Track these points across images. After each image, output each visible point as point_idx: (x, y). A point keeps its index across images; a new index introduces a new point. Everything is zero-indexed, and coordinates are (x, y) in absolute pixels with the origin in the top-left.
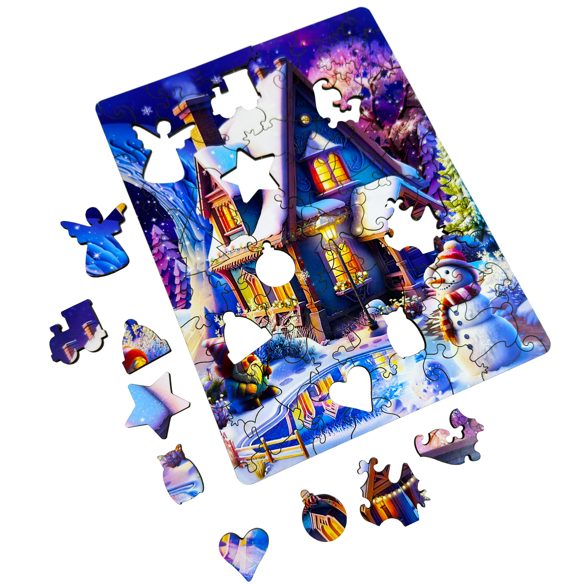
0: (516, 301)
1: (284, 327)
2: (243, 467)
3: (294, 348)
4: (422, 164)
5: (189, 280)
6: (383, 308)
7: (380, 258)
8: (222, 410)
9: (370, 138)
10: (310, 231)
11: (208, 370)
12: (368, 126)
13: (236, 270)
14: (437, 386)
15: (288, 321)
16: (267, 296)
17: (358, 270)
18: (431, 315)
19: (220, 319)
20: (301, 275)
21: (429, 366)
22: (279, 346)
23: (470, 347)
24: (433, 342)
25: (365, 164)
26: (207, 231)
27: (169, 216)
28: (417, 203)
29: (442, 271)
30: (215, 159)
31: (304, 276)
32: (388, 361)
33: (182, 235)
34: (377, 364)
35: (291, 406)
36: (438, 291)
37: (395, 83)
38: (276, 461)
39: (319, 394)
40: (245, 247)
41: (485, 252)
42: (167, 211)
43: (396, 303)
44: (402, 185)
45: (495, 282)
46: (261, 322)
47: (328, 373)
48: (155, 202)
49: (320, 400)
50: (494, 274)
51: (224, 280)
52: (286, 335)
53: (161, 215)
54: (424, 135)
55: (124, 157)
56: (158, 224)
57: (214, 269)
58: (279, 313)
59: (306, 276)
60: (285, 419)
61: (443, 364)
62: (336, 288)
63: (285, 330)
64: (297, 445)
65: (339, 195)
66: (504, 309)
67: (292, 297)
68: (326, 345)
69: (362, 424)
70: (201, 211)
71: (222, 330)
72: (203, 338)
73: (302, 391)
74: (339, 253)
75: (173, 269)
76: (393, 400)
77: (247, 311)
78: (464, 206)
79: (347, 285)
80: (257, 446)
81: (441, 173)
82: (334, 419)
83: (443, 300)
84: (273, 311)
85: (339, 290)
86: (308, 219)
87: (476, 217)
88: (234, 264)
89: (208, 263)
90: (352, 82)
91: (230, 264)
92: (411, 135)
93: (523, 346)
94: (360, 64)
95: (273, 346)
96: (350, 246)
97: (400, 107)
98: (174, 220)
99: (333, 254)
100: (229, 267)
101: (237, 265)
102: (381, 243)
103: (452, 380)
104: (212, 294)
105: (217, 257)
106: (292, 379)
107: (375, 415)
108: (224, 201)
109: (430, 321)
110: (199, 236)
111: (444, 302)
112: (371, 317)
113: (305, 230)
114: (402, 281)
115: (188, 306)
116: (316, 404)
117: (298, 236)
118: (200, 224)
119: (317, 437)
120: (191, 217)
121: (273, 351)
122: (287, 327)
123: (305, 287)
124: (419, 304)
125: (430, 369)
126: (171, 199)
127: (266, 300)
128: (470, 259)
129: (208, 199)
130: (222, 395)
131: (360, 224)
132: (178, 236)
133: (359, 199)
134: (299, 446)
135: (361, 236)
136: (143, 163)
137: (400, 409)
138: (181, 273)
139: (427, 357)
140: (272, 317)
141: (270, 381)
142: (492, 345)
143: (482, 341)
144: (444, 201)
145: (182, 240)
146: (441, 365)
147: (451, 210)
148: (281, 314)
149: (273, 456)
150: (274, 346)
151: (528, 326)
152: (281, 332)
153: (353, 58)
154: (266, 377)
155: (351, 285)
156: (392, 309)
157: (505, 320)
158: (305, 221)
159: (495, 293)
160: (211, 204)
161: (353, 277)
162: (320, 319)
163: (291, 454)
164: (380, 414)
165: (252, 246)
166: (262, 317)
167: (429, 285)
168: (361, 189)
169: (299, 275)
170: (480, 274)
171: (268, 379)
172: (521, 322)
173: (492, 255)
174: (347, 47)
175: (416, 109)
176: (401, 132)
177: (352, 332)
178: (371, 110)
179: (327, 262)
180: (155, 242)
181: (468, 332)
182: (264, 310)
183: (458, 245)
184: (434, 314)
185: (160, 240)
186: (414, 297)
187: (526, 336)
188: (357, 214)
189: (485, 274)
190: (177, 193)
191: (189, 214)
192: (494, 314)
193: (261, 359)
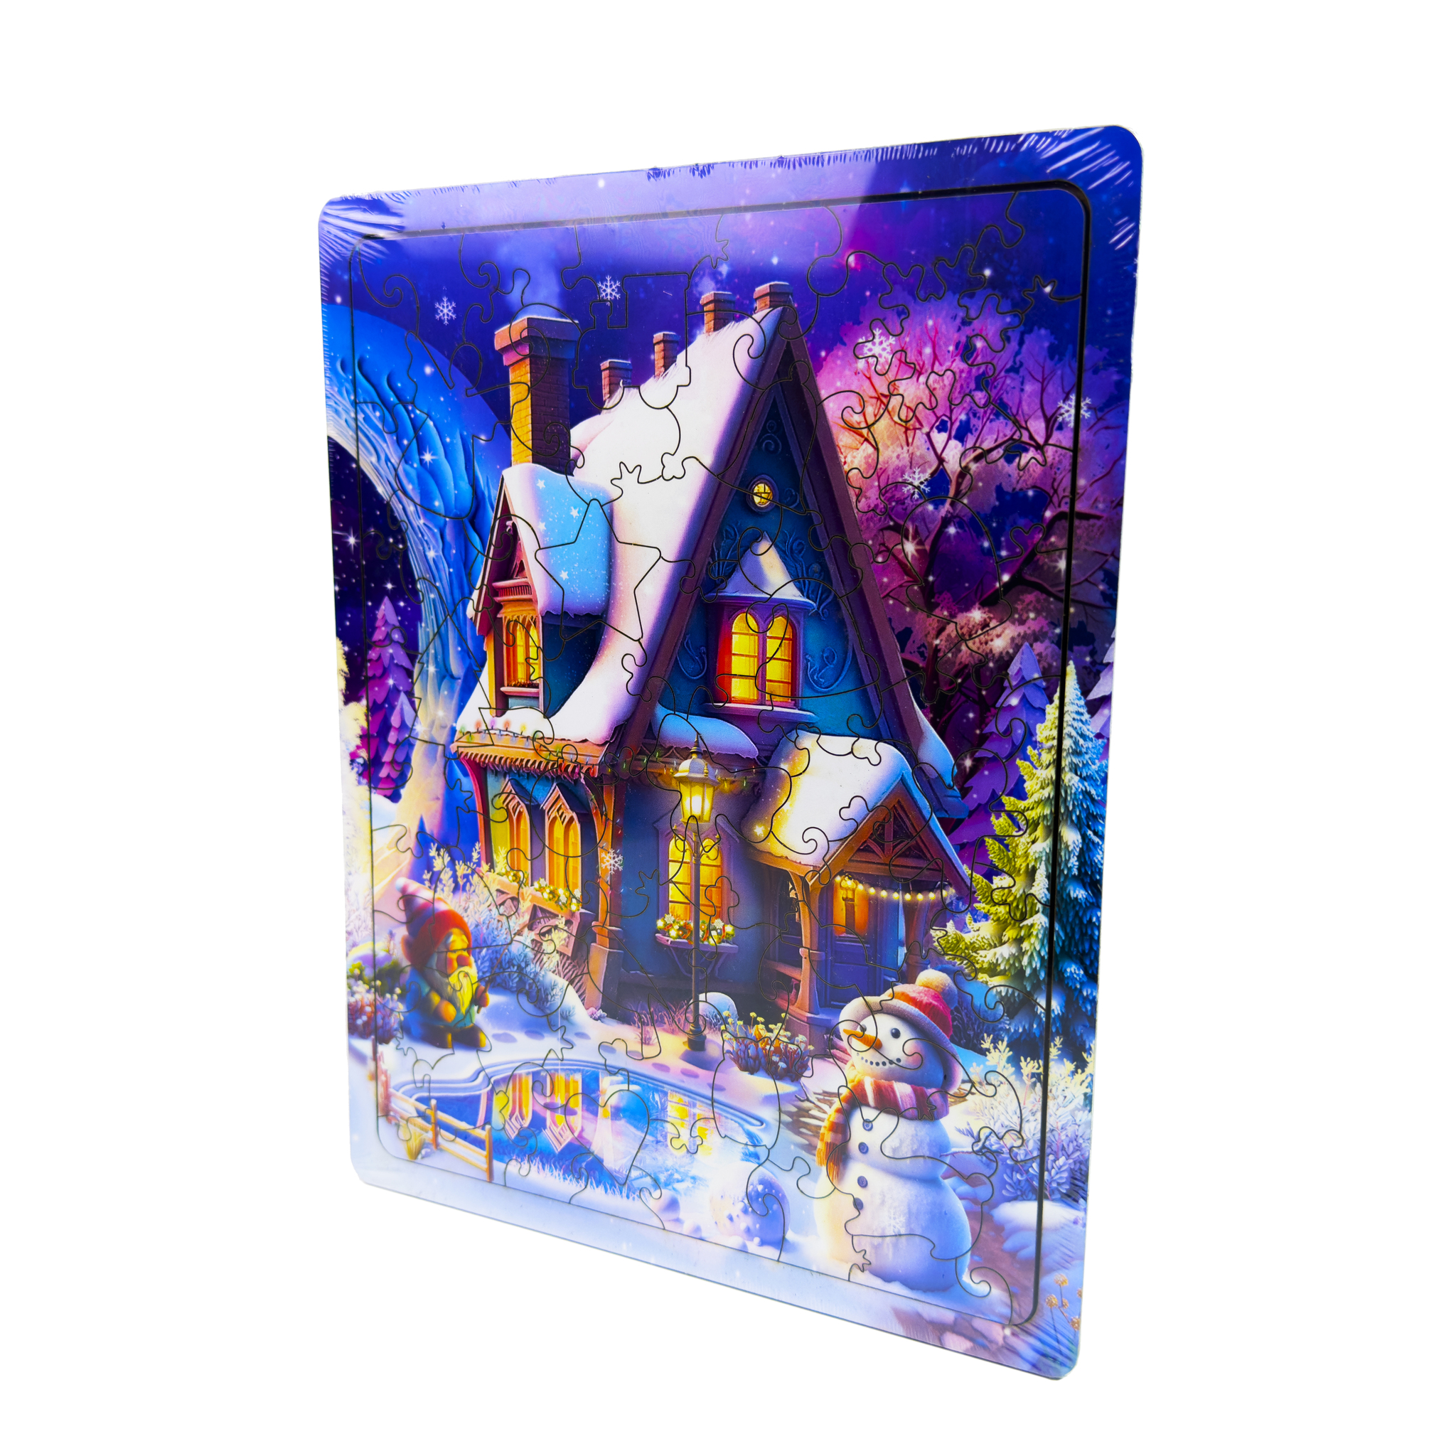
0: (1007, 1187)
1: (538, 938)
2: (391, 1122)
3: (540, 990)
4: (977, 755)
5: (412, 746)
6: (730, 1020)
7: (774, 916)
8: (390, 1015)
9: (890, 620)
10: (660, 774)
11: (392, 935)
12: (901, 586)
13: (496, 775)
14: (758, 1226)
15: (549, 932)
16: (531, 860)
17: (720, 916)
18: (815, 1093)
19: (439, 855)
20: (608, 858)
21: (761, 1182)
22: (516, 968)
23: (858, 1205)
24: (792, 1147)
25: (847, 683)
26: (473, 661)
27: (415, 592)
28: (913, 842)
29: (886, 1023)
30: (539, 499)
31: (612, 862)
32: (692, 1122)
33: (428, 647)
34: (669, 1113)
35: (497, 1083)
36: (855, 1058)
37: (1030, 493)
38: (441, 1150)
39: (548, 1094)
40: (528, 738)
41: (1002, 1046)
42: (417, 577)
43: (761, 1026)
44: (903, 780)
45: (987, 1121)
46: (503, 904)
47: (579, 1070)
48: (401, 546)
49: (547, 1106)
50: (996, 1103)
51: (468, 783)
52: (536, 955)
53: (403, 583)
54: (1023, 682)
55: (374, 409)
56: (394, 598)
57: (461, 750)
58: (540, 908)
59: (616, 865)
61: (788, 1197)
62: (660, 924)
63: (537, 946)
65: (754, 727)
66: (971, 1185)
67: (573, 889)
68: (597, 1020)
69: (595, 1194)
70: (477, 610)
71: (435, 878)
72: (400, 871)
73: (522, 1071)
74: (697, 855)
75: (393, 708)
76: (667, 1193)
77: (487, 867)
78: (1018, 915)
79: (684, 933)
81: (1009, 802)
82: (557, 1152)
83: (855, 1083)
84: (530, 897)
85: (665, 932)
86: (668, 745)
87: (1032, 954)
88: (497, 760)
89: (453, 731)
90: (920, 438)
91: (491, 756)
92: (991, 665)
93: (966, 1278)
94: (967, 391)
95: (507, 960)
96: (725, 853)
97: (1004, 570)
98: (422, 604)
99: (684, 851)
100: (487, 761)
101: (502, 767)
102: (791, 886)
103: (790, 1235)
104: (441, 798)
105: (473, 730)
106: (513, 1040)
107: (624, 1195)
108: (526, 613)
109: (806, 1104)
110: (456, 667)
111: (855, 1088)
112: (701, 1023)
113: (650, 768)
114: (794, 990)
115: (395, 797)
116: (539, 1109)
117: (634, 771)
118: (466, 643)
119: (516, 1160)
120: (454, 615)
121: (504, 969)
122: (544, 943)
123: (605, 887)
124: (803, 1059)
125: (760, 1188)
126: (431, 554)
127: (527, 868)
128: (961, 1039)
129: (496, 592)
130: (398, 991)
131: (768, 818)
132: (420, 644)
133: (793, 760)
135: (759, 846)
136: (405, 442)
137: (672, 1216)
138: (403, 725)
139: (765, 1164)
140: (526, 906)
141: (479, 1017)
142: (903, 1231)
143: (889, 1211)
144: (977, 876)
145: (425, 658)
146: (784, 1196)
147: (981, 907)
148: (543, 910)
149: (440, 1140)
150: (508, 962)
151: (1002, 1251)
152: (530, 945)
153: (958, 365)
154: (476, 1008)
155: (691, 935)
156: (746, 1033)
157: (959, 1207)
158: (661, 746)
159: (973, 1140)
160: (499, 607)
161: (704, 922)
162: (605, 964)
163: (467, 1156)
164: (634, 1198)
165: (542, 742)
166: (509, 896)
167: (844, 1036)
168: (808, 740)
169: (603, 855)
170: (964, 1082)
171: (478, 1012)
172: (992, 1233)
173: (1014, 1061)
174: (958, 320)
175: (1044, 596)
176: (970, 643)
177: (653, 1028)
178: (927, 548)
179: (667, 861)
180: (378, 636)
181: (871, 1175)
182: (516, 884)
183: (950, 990)
184: (822, 1097)
185: (388, 636)
186: (801, 1038)
187: (986, 1266)
188: (772, 793)
189: (974, 1090)
190: (447, 546)
191: (452, 608)
192: (945, 1178)
193: (479, 970)
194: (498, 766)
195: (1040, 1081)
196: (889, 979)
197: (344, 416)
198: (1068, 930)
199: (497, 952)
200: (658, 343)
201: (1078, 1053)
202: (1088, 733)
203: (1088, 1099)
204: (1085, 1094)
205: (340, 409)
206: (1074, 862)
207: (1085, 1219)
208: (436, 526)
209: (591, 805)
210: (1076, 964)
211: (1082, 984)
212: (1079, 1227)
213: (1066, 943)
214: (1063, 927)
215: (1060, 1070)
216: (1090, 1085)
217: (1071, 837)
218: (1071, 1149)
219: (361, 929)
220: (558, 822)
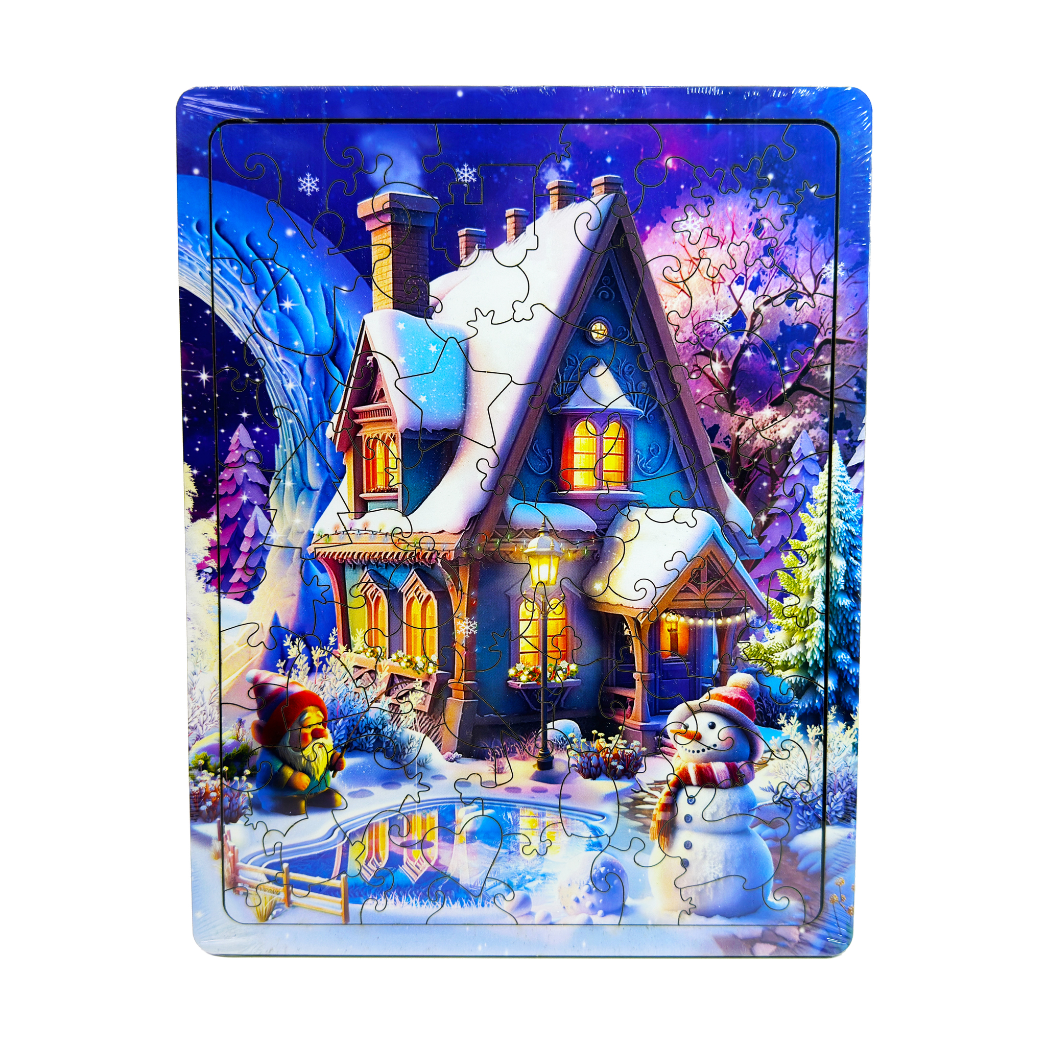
0: (800, 823)
1: (395, 702)
2: (238, 893)
3: (397, 745)
4: (770, 512)
5: (266, 552)
6: (574, 740)
7: (612, 652)
8: (239, 795)
9: (702, 420)
10: (511, 552)
11: (241, 722)
12: (710, 395)
13: (354, 568)
14: (601, 901)
15: (407, 694)
16: (389, 636)
17: (564, 658)
18: (648, 784)
19: (294, 644)
20: (463, 625)
21: (603, 865)
22: (373, 731)
23: (685, 864)
24: (630, 831)
25: (669, 468)
26: (332, 474)
27: (273, 419)
28: (723, 581)
29: (705, 719)
30: (401, 340)
31: (468, 628)
32: (542, 830)
33: (285, 465)
34: (520, 827)
35: (353, 835)
36: (680, 750)
37: (805, 326)
38: (294, 907)
39: (405, 834)
40: (386, 534)
41: (793, 720)
42: (274, 407)
43: (601, 740)
44: (714, 536)
45: (783, 777)
46: (360, 677)
47: (435, 808)
48: (257, 380)
49: (403, 845)
50: (789, 763)
51: (326, 579)
52: (393, 717)
53: (259, 411)
54: (803, 458)
55: (232, 264)
56: (249, 425)
57: (317, 551)
58: (397, 675)
59: (471, 630)
60: (335, 850)
61: (626, 871)
62: (512, 672)
63: (395, 709)
64: (336, 896)
65: (592, 508)
66: (773, 828)
67: (430, 655)
68: (453, 762)
69: (453, 910)
70: (336, 432)
71: (289, 664)
72: (251, 664)
73: (379, 820)
74: (545, 613)
75: (246, 521)
76: (519, 894)
77: (344, 648)
78: (803, 623)
79: (534, 676)
80: (273, 872)
81: (794, 543)
82: (413, 883)
83: (681, 769)
84: (388, 667)
85: (516, 678)
86: (518, 528)
87: (813, 650)
88: (355, 557)
89: (311, 535)
90: (724, 288)
91: (349, 553)
92: (779, 447)
93: (770, 899)
94: (758, 256)
95: (364, 725)
96: (569, 609)
97: (787, 380)
98: (280, 429)
99: (533, 611)
100: (345, 558)
101: (361, 561)
102: (625, 626)
103: (629, 902)
104: (297, 594)
105: (331, 531)
106: (371, 793)
107: (479, 904)
108: (385, 431)
109: (641, 794)
110: (314, 480)
111: (681, 774)
112: (549, 746)
113: (504, 547)
114: (629, 707)
115: (247, 598)
116: (395, 849)
117: (487, 552)
118: (324, 458)
119: (372, 898)
120: (313, 436)
121: (361, 734)
122: (401, 705)
123: (460, 649)
124: (637, 759)
125: (602, 870)
126: (290, 386)
127: (384, 644)
128: (762, 720)
129: (356, 415)
130: (247, 772)
131: (606, 576)
132: (277, 463)
133: (626, 529)
134: (340, 900)
135: (597, 599)
136: (264, 292)
137: (525, 911)
138: (257, 534)
139: (606, 850)
140: (383, 677)
141: (334, 781)
142: (721, 875)
143: (709, 863)
144: (772, 600)
145: (281, 475)
146: (623, 871)
147: (775, 621)
148: (400, 677)
149: (292, 897)
150: (365, 727)
151: (797, 871)
152: (388, 709)
153: (751, 238)
154: (331, 773)
155: (539, 677)
156: (589, 748)
157: (764, 845)
158: (513, 529)
159: (773, 794)
160: (359, 427)
161: (551, 665)
162: (461, 714)
163: (321, 907)
164: (489, 905)
165: (400, 536)
166: (366, 670)
167: (671, 735)
168: (637, 513)
169: (459, 623)
170: (765, 752)
171: (333, 776)
172: (790, 860)
173: (803, 730)
174: (750, 208)
175: (816, 397)
176: (763, 433)
177: (505, 759)
178: (730, 366)
179: (518, 621)
180: (232, 458)
181: (694, 838)
182: (373, 659)
183: (754, 685)
184: (653, 786)
185: (242, 458)
186: (636, 743)
187: (785, 885)
188: (609, 557)
189: (773, 757)
190: (306, 378)
191: (312, 430)
192: (752, 827)
193: (334, 739)
194: (357, 561)
195: (821, 740)
196: (706, 685)
197: (199, 269)
198: (838, 628)
199: (353, 720)
200: (510, 217)
201: (847, 716)
202: (848, 490)
203: (855, 746)
204: (853, 744)
205: (194, 264)
206: (841, 580)
207: (854, 833)
208: (295, 362)
209: (448, 583)
210: (844, 652)
211: (849, 665)
212: (852, 840)
213: (837, 638)
214: (835, 628)
215: (835, 729)
216: (857, 737)
217: (838, 563)
218: (845, 784)
219: (207, 722)
220: (416, 600)
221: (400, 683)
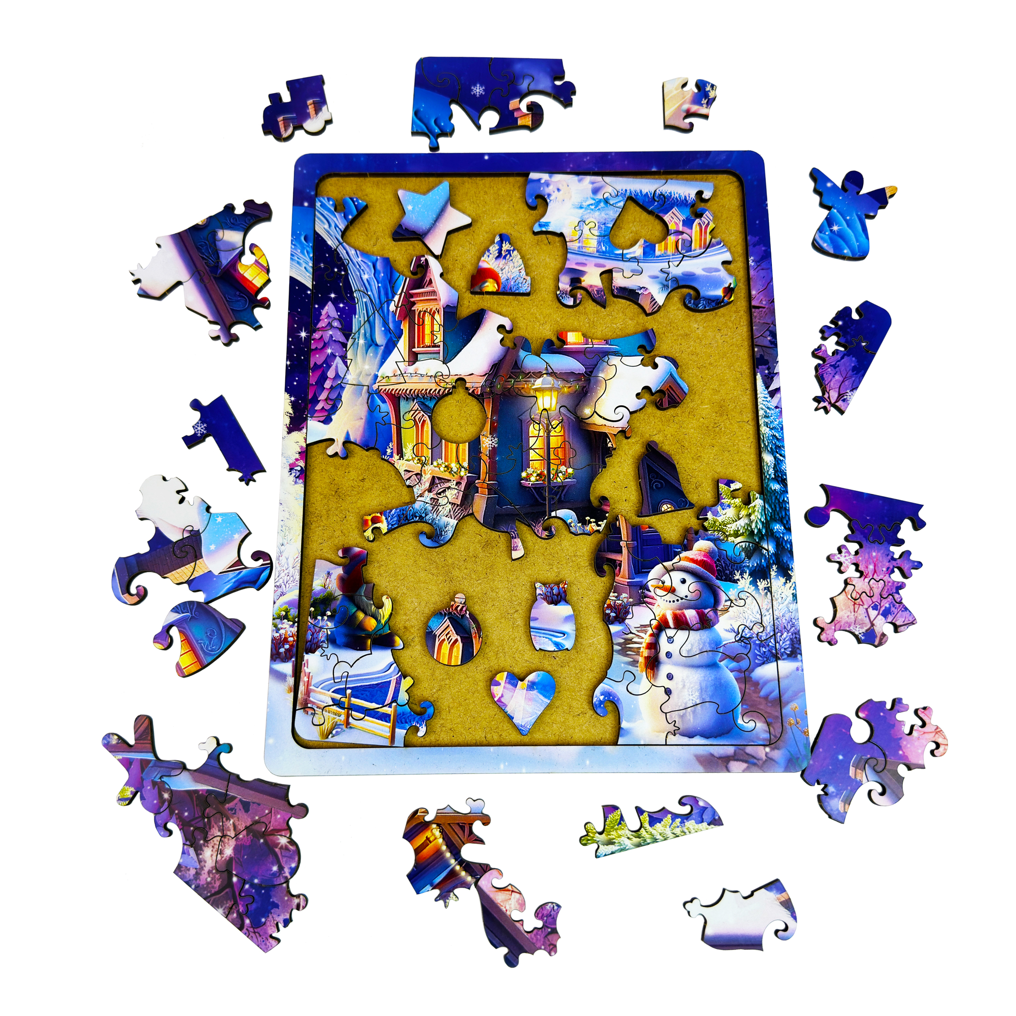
1: (435, 497)
3: (436, 529)
5: (343, 388)
6: (572, 525)
7: (599, 459)
10: (523, 388)
13: (407, 400)
15: (444, 491)
16: (432, 449)
17: (564, 464)
20: (487, 441)
22: (418, 518)
26: (393, 335)
27: (352, 298)
31: (491, 442)
33: (359, 329)
40: (431, 376)
42: (354, 290)
43: (593, 524)
44: (671, 375)
46: (409, 478)
48: (343, 273)
51: (386, 407)
52: (433, 508)
53: (343, 293)
55: (329, 200)
56: (335, 302)
57: (380, 388)
58: (437, 477)
59: (493, 444)
62: (524, 475)
63: (435, 502)
65: (582, 356)
67: (462, 463)
70: (397, 307)
74: (548, 431)
75: (329, 366)
77: (398, 457)
79: (540, 477)
84: (430, 471)
85: (527, 479)
86: (528, 372)
88: (408, 392)
89: (376, 377)
91: (404, 389)
95: (411, 513)
96: (566, 428)
98: (357, 305)
99: (539, 430)
100: (400, 393)
101: (412, 395)
102: (608, 441)
104: (364, 418)
105: (390, 374)
108: (432, 306)
110: (380, 339)
113: (516, 385)
115: (327, 421)
117: (505, 388)
118: (388, 324)
120: (381, 310)
122: (440, 499)
123: (485, 458)
126: (365, 277)
127: (428, 454)
129: (412, 296)
131: (593, 404)
132: (354, 328)
133: (607, 371)
135: (587, 421)
136: (350, 217)
138: (337, 376)
140: (427, 478)
145: (357, 335)
148: (439, 478)
150: (412, 515)
152: (429, 502)
155: (545, 478)
156: (583, 530)
158: (524, 372)
160: (414, 304)
161: (553, 469)
162: (485, 505)
165: (441, 378)
166: (414, 473)
168: (615, 360)
169: (484, 439)
179: (528, 437)
180: (321, 324)
182: (419, 465)
185: (330, 324)
188: (594, 390)
190: (377, 272)
191: (380, 305)
193: (388, 523)
194: (409, 395)
199: (403, 510)
208: (370, 261)
221: (439, 483)
